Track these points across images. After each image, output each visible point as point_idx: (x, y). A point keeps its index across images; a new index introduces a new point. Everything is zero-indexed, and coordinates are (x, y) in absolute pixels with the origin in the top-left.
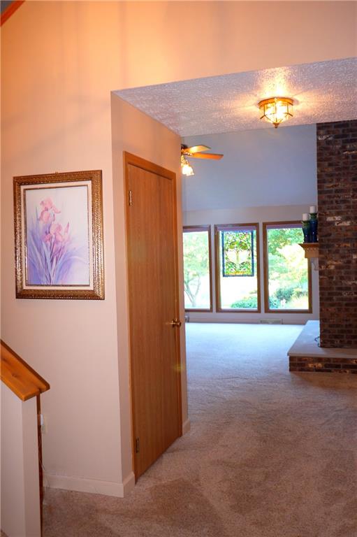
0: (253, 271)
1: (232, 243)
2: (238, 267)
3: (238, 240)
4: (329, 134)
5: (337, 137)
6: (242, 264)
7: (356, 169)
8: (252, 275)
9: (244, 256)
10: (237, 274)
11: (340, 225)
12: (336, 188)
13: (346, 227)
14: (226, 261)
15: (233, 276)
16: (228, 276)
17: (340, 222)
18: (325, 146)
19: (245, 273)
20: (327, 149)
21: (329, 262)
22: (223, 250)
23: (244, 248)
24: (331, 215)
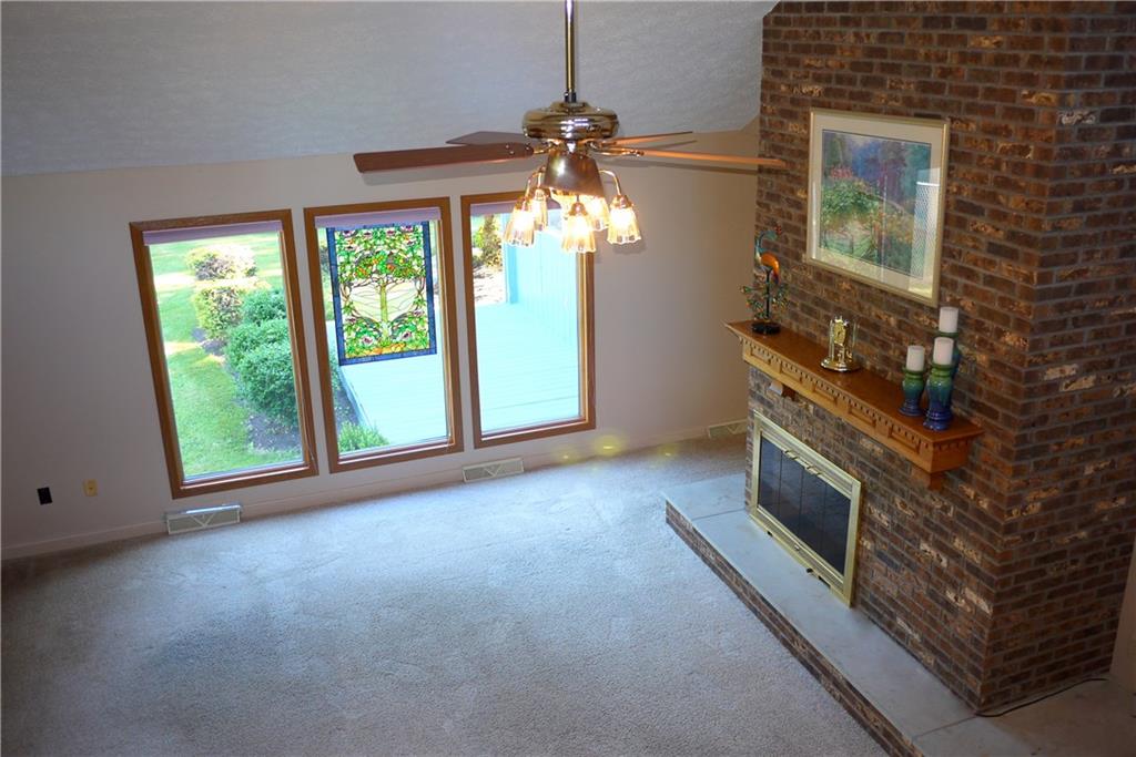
0: (433, 337)
1: (364, 262)
2: (386, 331)
3: (382, 248)
4: (1089, 104)
5: (1107, 116)
6: (400, 319)
7: (1135, 220)
8: (432, 350)
9: (404, 295)
10: (385, 351)
11: (1073, 387)
12: (1081, 280)
13: (1084, 392)
14: (345, 317)
15: (374, 359)
16: (357, 360)
17: (1073, 379)
18: (1076, 144)
19: (410, 347)
20: (1077, 154)
21: (1029, 497)
22: (335, 285)
23: (404, 272)
24: (1056, 361)
